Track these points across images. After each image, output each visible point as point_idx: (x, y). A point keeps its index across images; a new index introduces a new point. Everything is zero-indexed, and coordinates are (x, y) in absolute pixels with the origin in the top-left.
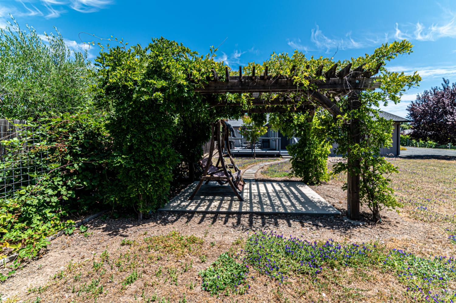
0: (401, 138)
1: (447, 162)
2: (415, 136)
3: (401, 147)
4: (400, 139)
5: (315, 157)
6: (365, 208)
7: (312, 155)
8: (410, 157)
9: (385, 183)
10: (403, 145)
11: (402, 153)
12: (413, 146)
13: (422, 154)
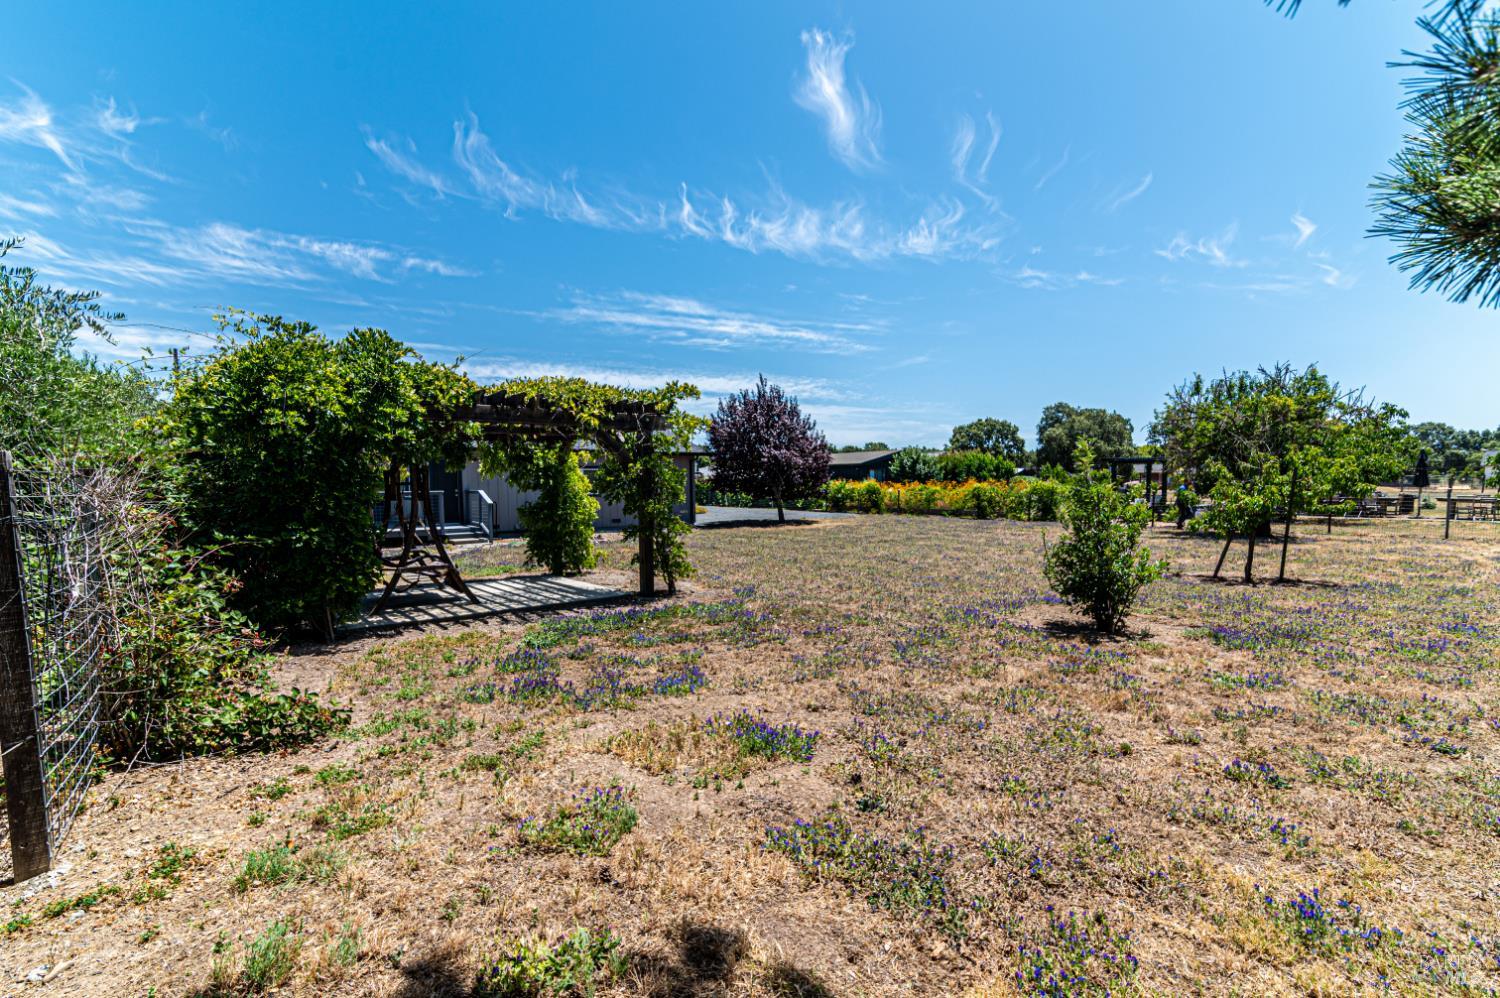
0: (697, 486)
1: (760, 529)
2: (719, 482)
3: (698, 507)
4: (695, 489)
5: (575, 526)
6: (660, 582)
7: (569, 523)
8: (711, 526)
9: (679, 546)
10: (702, 504)
11: (700, 519)
12: (718, 504)
13: (730, 520)
